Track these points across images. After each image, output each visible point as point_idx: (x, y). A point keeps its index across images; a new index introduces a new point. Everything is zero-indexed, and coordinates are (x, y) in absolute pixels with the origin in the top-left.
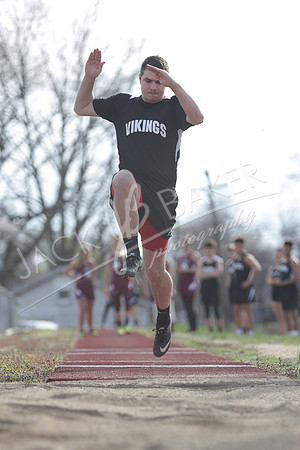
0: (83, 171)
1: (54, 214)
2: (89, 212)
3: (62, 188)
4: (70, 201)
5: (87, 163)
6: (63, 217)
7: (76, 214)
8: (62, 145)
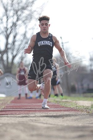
0: (15, 37)
1: (4, 53)
2: (17, 53)
3: (7, 44)
4: (10, 48)
5: (16, 34)
6: (7, 54)
7: (12, 53)
8: (6, 27)
